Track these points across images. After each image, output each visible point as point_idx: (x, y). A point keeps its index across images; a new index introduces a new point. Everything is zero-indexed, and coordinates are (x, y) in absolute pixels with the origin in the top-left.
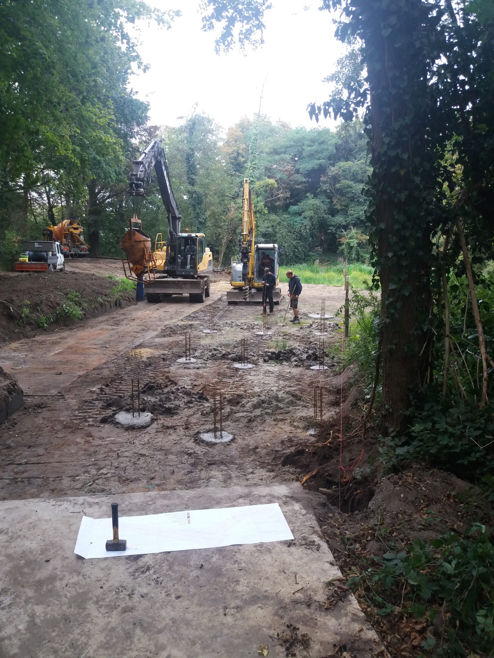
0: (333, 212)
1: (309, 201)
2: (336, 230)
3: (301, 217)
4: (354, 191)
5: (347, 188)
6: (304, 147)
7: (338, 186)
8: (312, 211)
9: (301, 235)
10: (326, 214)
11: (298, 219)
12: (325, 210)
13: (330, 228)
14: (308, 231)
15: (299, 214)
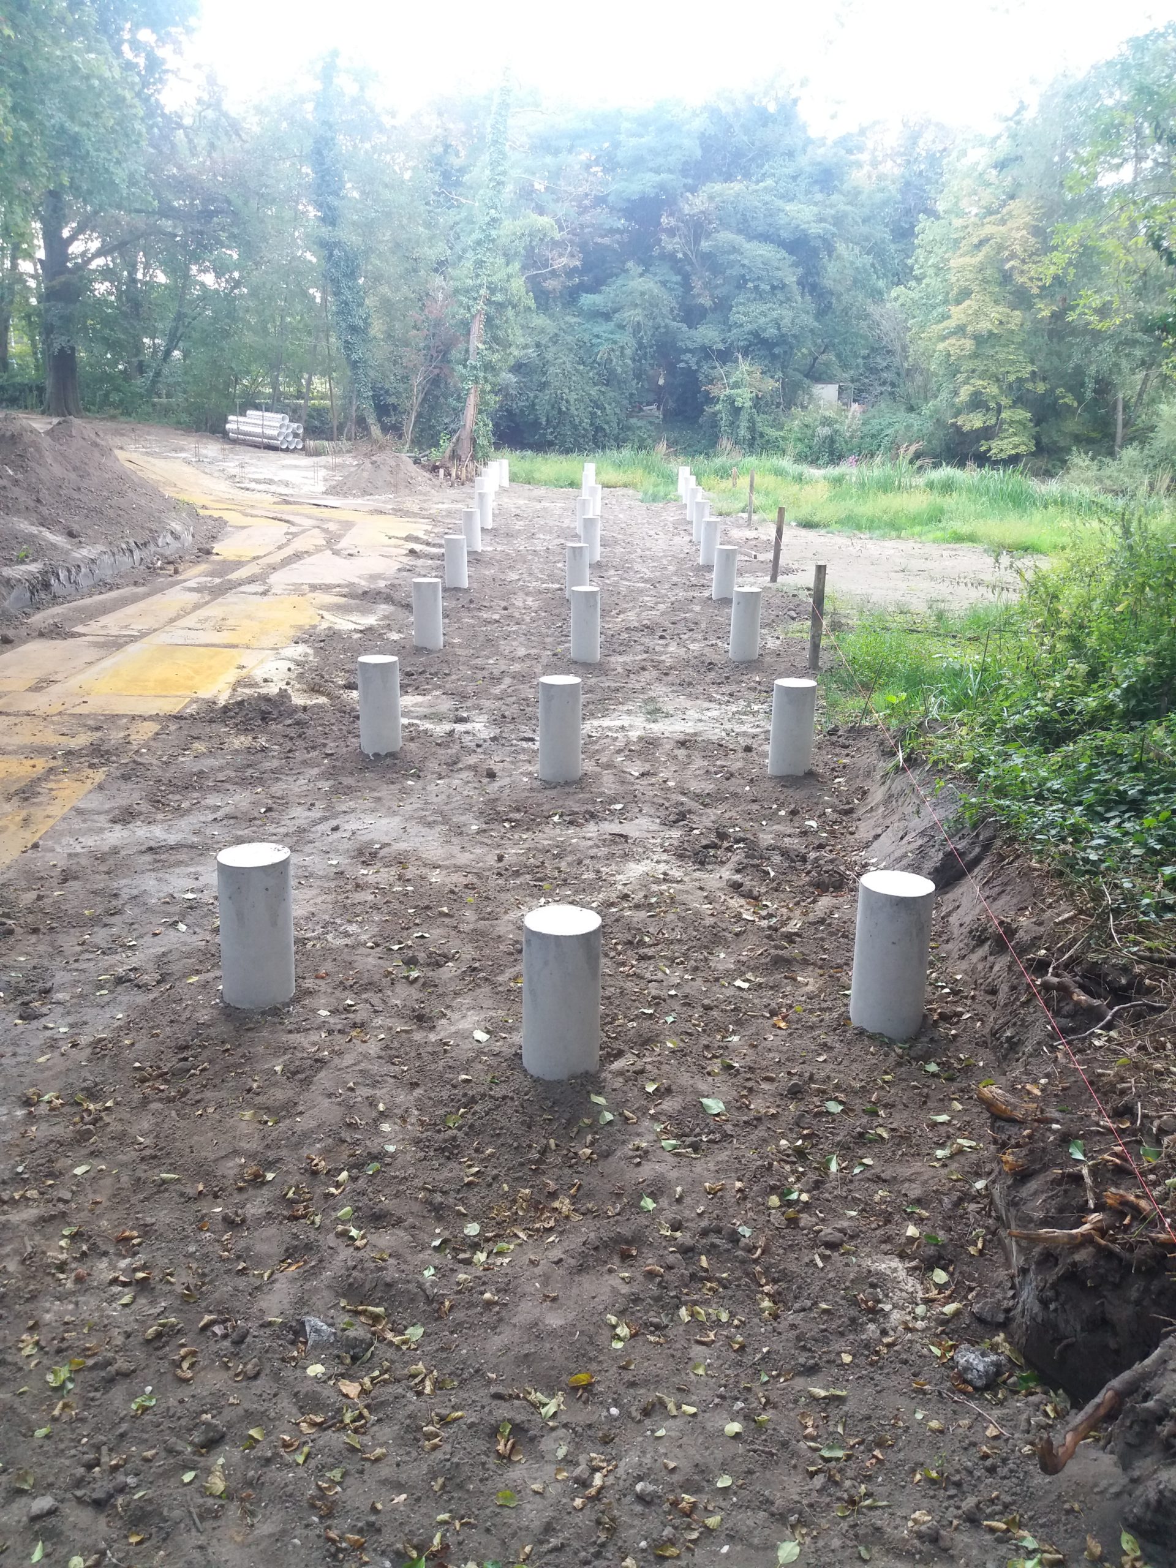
0: (692, 315)
1: (631, 283)
2: (697, 363)
3: (611, 325)
4: (746, 262)
5: (729, 253)
6: (622, 138)
7: (705, 245)
8: (638, 311)
9: (612, 372)
10: (674, 320)
11: (602, 328)
12: (672, 310)
13: (683, 357)
14: (629, 362)
15: (607, 316)
